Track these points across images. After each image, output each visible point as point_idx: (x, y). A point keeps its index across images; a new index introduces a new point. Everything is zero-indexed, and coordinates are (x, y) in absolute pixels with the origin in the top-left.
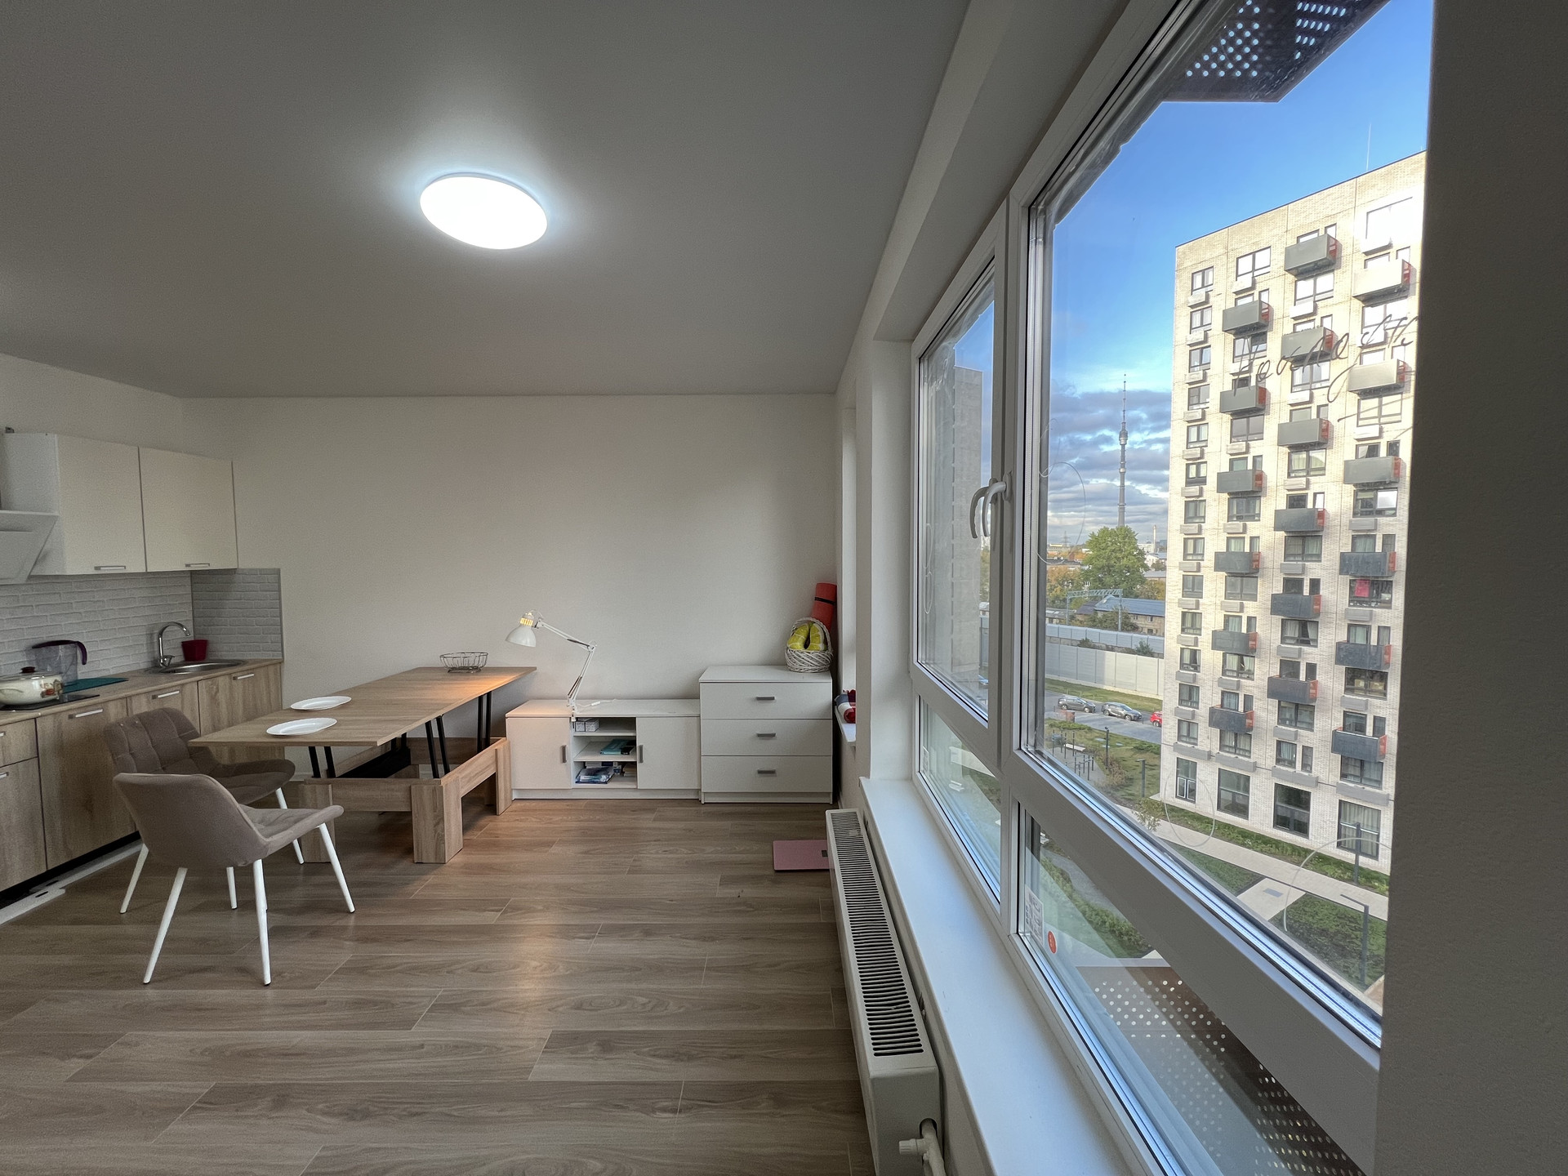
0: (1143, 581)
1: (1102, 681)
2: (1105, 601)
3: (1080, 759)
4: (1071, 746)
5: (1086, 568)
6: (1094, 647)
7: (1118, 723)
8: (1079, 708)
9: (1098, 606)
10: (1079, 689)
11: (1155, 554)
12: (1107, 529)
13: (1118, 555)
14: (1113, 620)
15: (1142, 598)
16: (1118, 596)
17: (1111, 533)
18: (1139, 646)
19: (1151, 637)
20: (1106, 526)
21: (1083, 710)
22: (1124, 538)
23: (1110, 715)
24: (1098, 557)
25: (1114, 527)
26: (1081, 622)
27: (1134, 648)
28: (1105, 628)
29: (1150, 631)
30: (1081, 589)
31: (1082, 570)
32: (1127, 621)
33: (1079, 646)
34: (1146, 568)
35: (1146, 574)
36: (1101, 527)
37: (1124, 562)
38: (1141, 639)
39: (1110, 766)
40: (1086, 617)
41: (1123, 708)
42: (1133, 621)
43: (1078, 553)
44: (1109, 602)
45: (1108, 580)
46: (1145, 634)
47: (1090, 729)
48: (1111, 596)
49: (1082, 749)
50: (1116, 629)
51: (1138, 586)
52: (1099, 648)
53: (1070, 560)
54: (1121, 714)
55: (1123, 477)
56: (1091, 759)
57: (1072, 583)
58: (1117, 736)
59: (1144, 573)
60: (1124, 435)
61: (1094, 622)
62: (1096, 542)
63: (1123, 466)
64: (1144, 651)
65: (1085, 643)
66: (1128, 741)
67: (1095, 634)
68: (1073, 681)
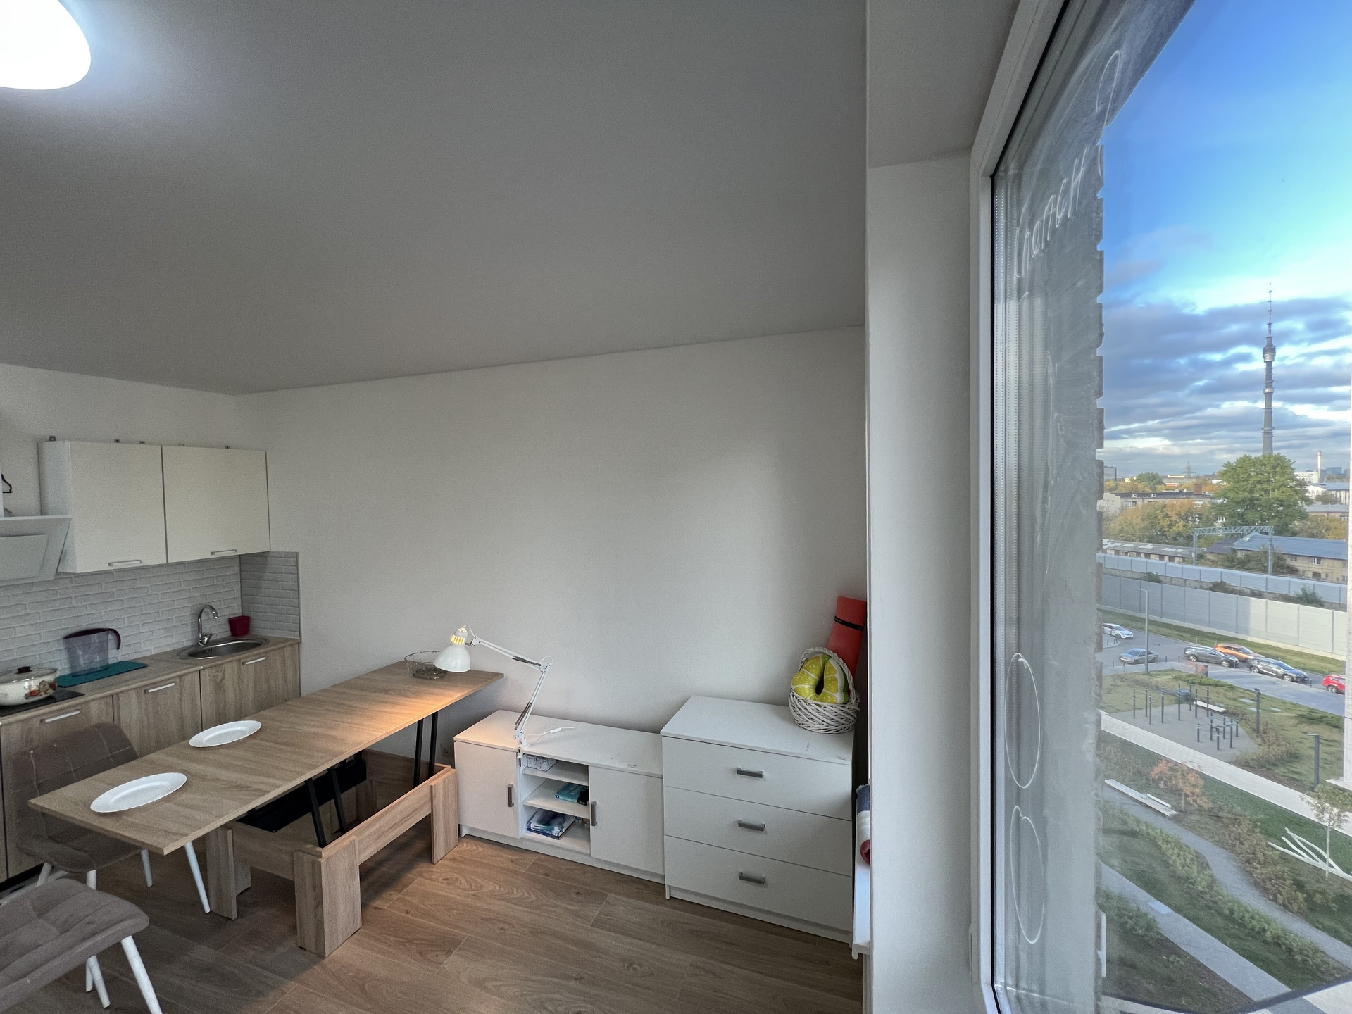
0: (1304, 516)
1: (1247, 631)
2: (1248, 539)
3: (1218, 722)
4: (1205, 705)
5: (1219, 501)
6: (1233, 592)
7: (1273, 683)
8: (1216, 661)
9: (1237, 545)
10: (1214, 639)
11: (1320, 484)
12: (1249, 458)
13: (1265, 486)
14: (1260, 560)
15: (1303, 537)
16: (1267, 534)
17: (1255, 462)
18: (1301, 593)
19: (1318, 583)
20: (1248, 454)
21: (1220, 664)
22: (1274, 467)
23: (1260, 672)
24: (1236, 490)
25: (1259, 455)
26: (1213, 562)
27: (1292, 594)
28: (1249, 570)
29: (1317, 576)
30: (1212, 525)
31: (1213, 504)
32: (1282, 562)
33: (1211, 589)
34: (1309, 501)
35: (1308, 509)
36: (1241, 455)
37: (1276, 494)
38: (1304, 584)
39: (1263, 735)
40: (1221, 557)
41: (1280, 666)
42: (1290, 562)
43: (1206, 484)
44: (1252, 540)
45: (1250, 515)
46: (1308, 578)
47: (1231, 687)
48: (1257, 534)
49: (1220, 710)
50: (1264, 570)
51: (1296, 523)
52: (1241, 593)
53: (1197, 492)
54: (1276, 673)
55: (1269, 398)
56: (1234, 723)
57: (1200, 518)
58: (1271, 699)
59: (1305, 507)
60: (1270, 350)
61: (1232, 562)
62: (1231, 472)
63: (1269, 385)
64: (1309, 599)
65: (1219, 587)
66: (1288, 706)
67: (1233, 576)
68: (1204, 629)
